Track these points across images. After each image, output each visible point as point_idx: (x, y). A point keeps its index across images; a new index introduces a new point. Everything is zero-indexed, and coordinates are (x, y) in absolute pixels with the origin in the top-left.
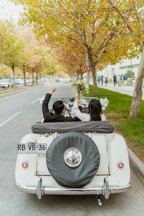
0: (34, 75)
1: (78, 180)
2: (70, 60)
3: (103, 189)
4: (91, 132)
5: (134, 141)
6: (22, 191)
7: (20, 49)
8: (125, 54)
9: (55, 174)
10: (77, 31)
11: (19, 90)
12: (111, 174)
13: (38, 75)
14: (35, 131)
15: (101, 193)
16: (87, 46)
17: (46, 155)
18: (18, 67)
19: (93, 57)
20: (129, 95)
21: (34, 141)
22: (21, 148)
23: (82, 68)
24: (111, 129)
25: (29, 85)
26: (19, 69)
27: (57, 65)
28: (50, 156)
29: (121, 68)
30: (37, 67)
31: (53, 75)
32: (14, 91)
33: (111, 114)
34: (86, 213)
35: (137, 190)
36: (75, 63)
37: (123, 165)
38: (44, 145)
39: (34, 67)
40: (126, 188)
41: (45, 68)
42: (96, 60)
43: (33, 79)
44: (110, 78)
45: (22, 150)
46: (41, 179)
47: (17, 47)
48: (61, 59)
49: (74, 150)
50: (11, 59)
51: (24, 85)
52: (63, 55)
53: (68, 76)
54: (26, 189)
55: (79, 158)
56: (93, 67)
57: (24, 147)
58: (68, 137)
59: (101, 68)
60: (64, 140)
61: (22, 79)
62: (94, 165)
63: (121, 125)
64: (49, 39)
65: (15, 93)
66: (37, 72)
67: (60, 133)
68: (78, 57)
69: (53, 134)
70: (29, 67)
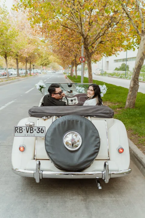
0: (27, 66)
1: (78, 164)
2: (65, 50)
3: (103, 173)
4: (91, 116)
5: (131, 130)
6: (19, 175)
7: (14, 38)
8: (121, 45)
9: (54, 157)
10: (73, 20)
11: (12, 81)
12: (110, 159)
13: (32, 66)
14: (33, 114)
15: (101, 177)
16: (83, 35)
17: (44, 139)
18: (10, 57)
19: (89, 47)
20: (124, 88)
21: (31, 124)
22: (18, 131)
23: (77, 60)
24: (112, 114)
25: (23, 76)
26: (12, 59)
27: (51, 56)
28: (49, 139)
29: (116, 61)
30: (30, 57)
31: (46, 67)
32: (7, 81)
33: (106, 104)
34: (85, 198)
35: (135, 177)
36: (69, 54)
37: (123, 150)
38: (42, 128)
39: (27, 57)
40: (126, 173)
41: (39, 59)
42: (92, 50)
43: (26, 69)
44: (105, 71)
45: (20, 132)
46: (39, 162)
47: (11, 35)
48: (56, 50)
49: (74, 133)
50: (4, 48)
51: (17, 75)
52: (58, 45)
53: (61, 68)
54: (23, 172)
55: (78, 141)
56: (88, 57)
57: (21, 130)
58: (67, 120)
59: (96, 61)
60: (64, 123)
61: (15, 69)
62: (94, 149)
63: (118, 114)
64: (44, 27)
65: (7, 83)
66: (30, 63)
67: (59, 116)
68: (74, 48)
69: (52, 118)
70: (22, 57)
